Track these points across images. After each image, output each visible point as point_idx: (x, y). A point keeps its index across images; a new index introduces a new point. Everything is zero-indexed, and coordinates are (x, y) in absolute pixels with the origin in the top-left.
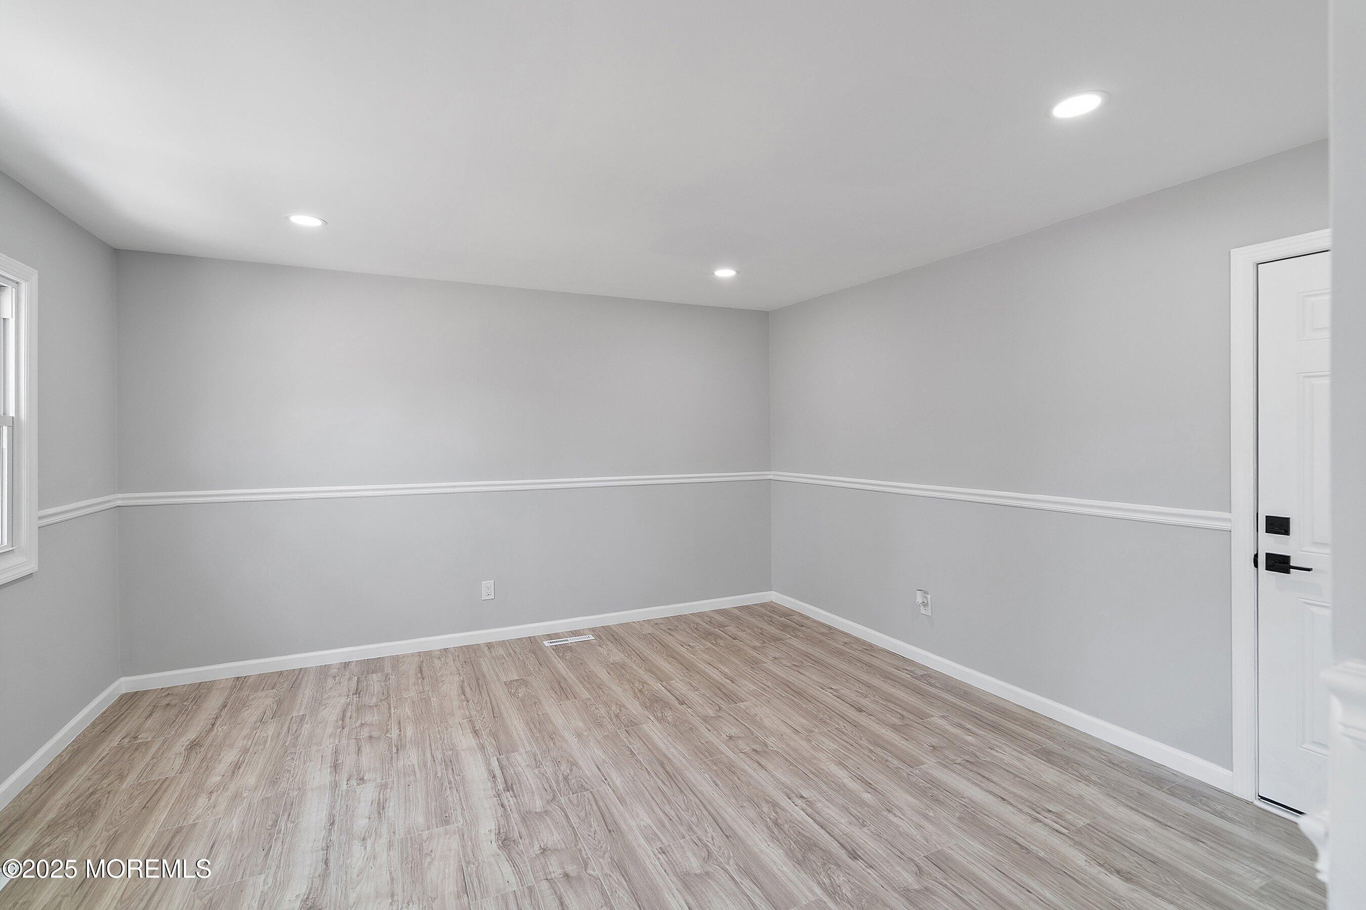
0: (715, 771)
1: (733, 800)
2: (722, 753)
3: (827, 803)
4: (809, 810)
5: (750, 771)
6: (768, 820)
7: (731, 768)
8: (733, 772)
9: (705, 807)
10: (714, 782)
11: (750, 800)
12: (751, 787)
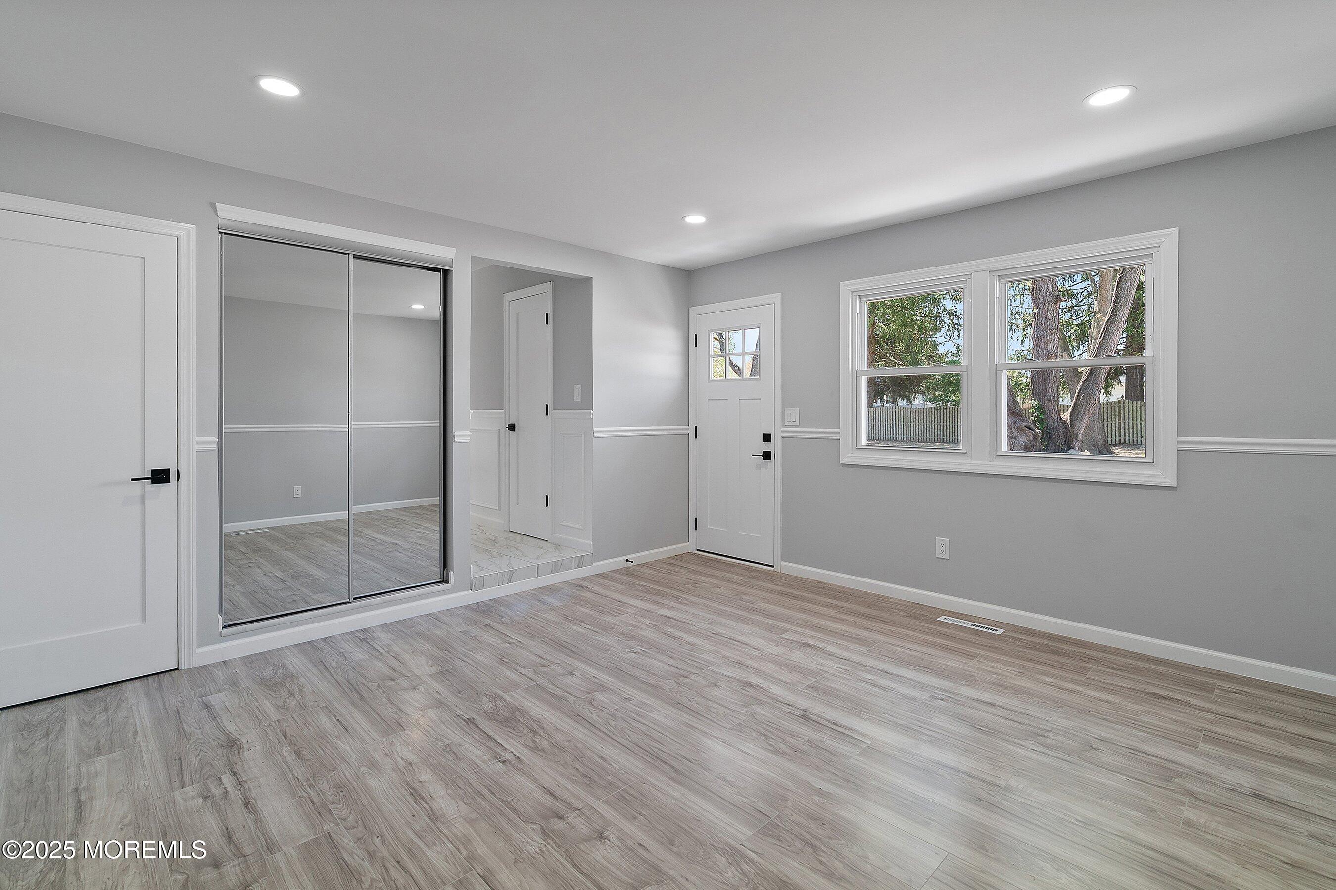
0: (608, 774)
1: (579, 745)
2: (606, 802)
3: (477, 761)
4: (499, 750)
5: (563, 782)
6: (542, 734)
7: (589, 780)
8: (586, 777)
9: (606, 734)
10: (605, 761)
11: (562, 749)
12: (562, 762)
